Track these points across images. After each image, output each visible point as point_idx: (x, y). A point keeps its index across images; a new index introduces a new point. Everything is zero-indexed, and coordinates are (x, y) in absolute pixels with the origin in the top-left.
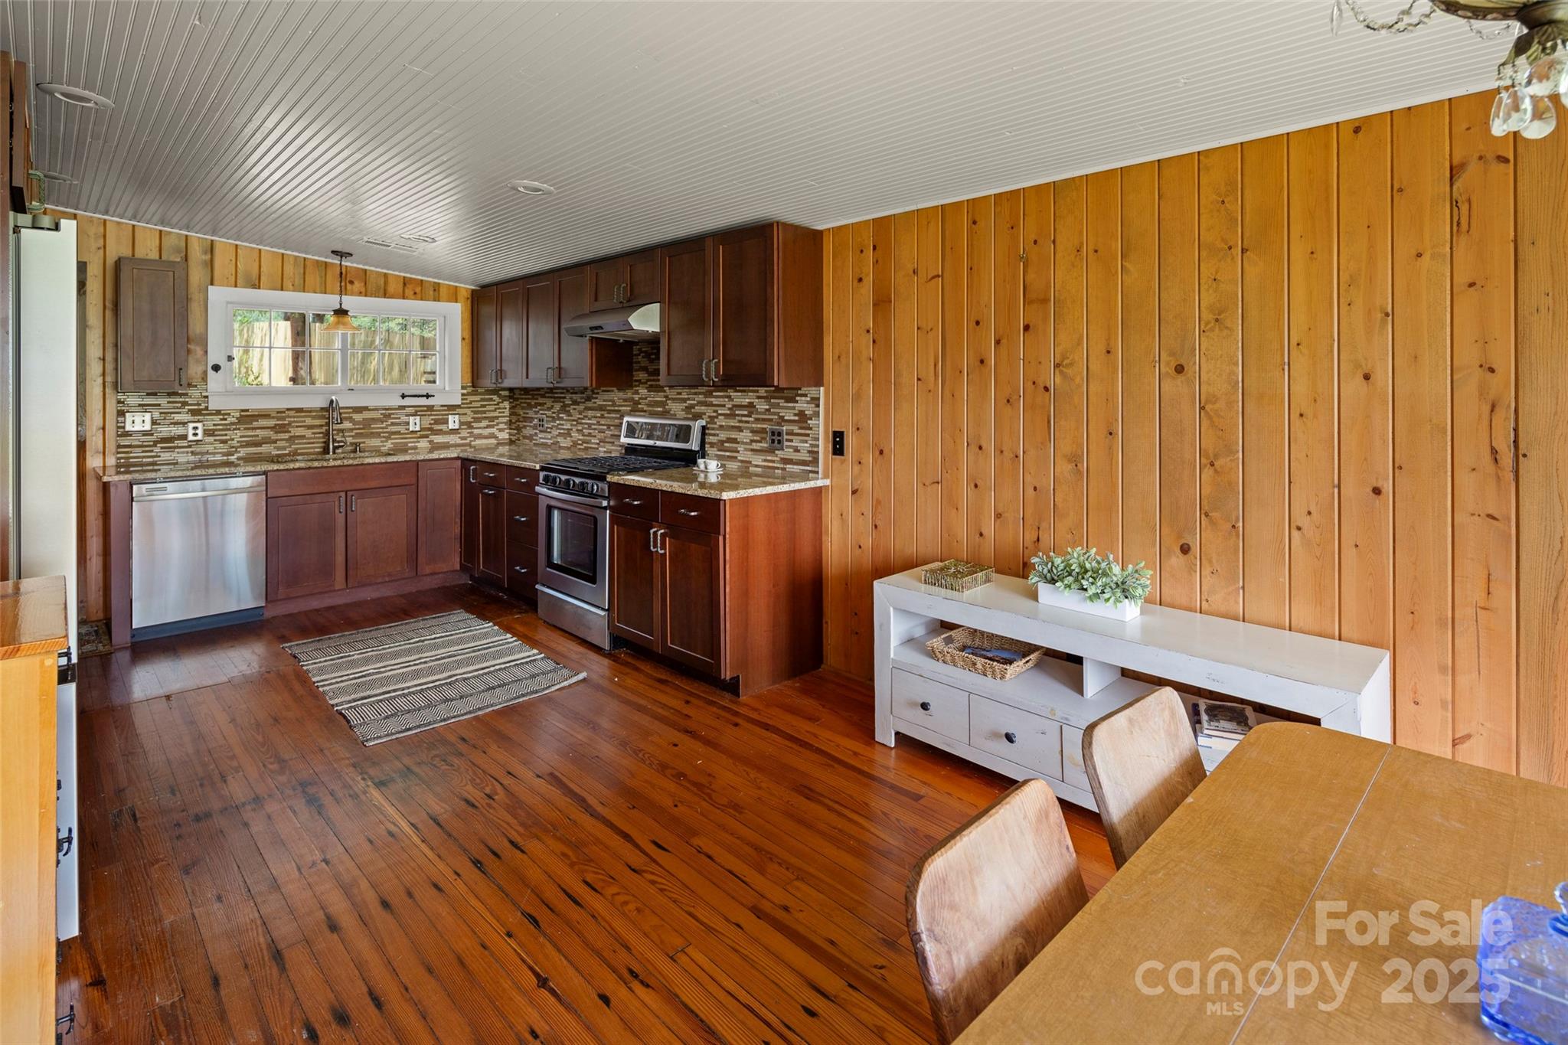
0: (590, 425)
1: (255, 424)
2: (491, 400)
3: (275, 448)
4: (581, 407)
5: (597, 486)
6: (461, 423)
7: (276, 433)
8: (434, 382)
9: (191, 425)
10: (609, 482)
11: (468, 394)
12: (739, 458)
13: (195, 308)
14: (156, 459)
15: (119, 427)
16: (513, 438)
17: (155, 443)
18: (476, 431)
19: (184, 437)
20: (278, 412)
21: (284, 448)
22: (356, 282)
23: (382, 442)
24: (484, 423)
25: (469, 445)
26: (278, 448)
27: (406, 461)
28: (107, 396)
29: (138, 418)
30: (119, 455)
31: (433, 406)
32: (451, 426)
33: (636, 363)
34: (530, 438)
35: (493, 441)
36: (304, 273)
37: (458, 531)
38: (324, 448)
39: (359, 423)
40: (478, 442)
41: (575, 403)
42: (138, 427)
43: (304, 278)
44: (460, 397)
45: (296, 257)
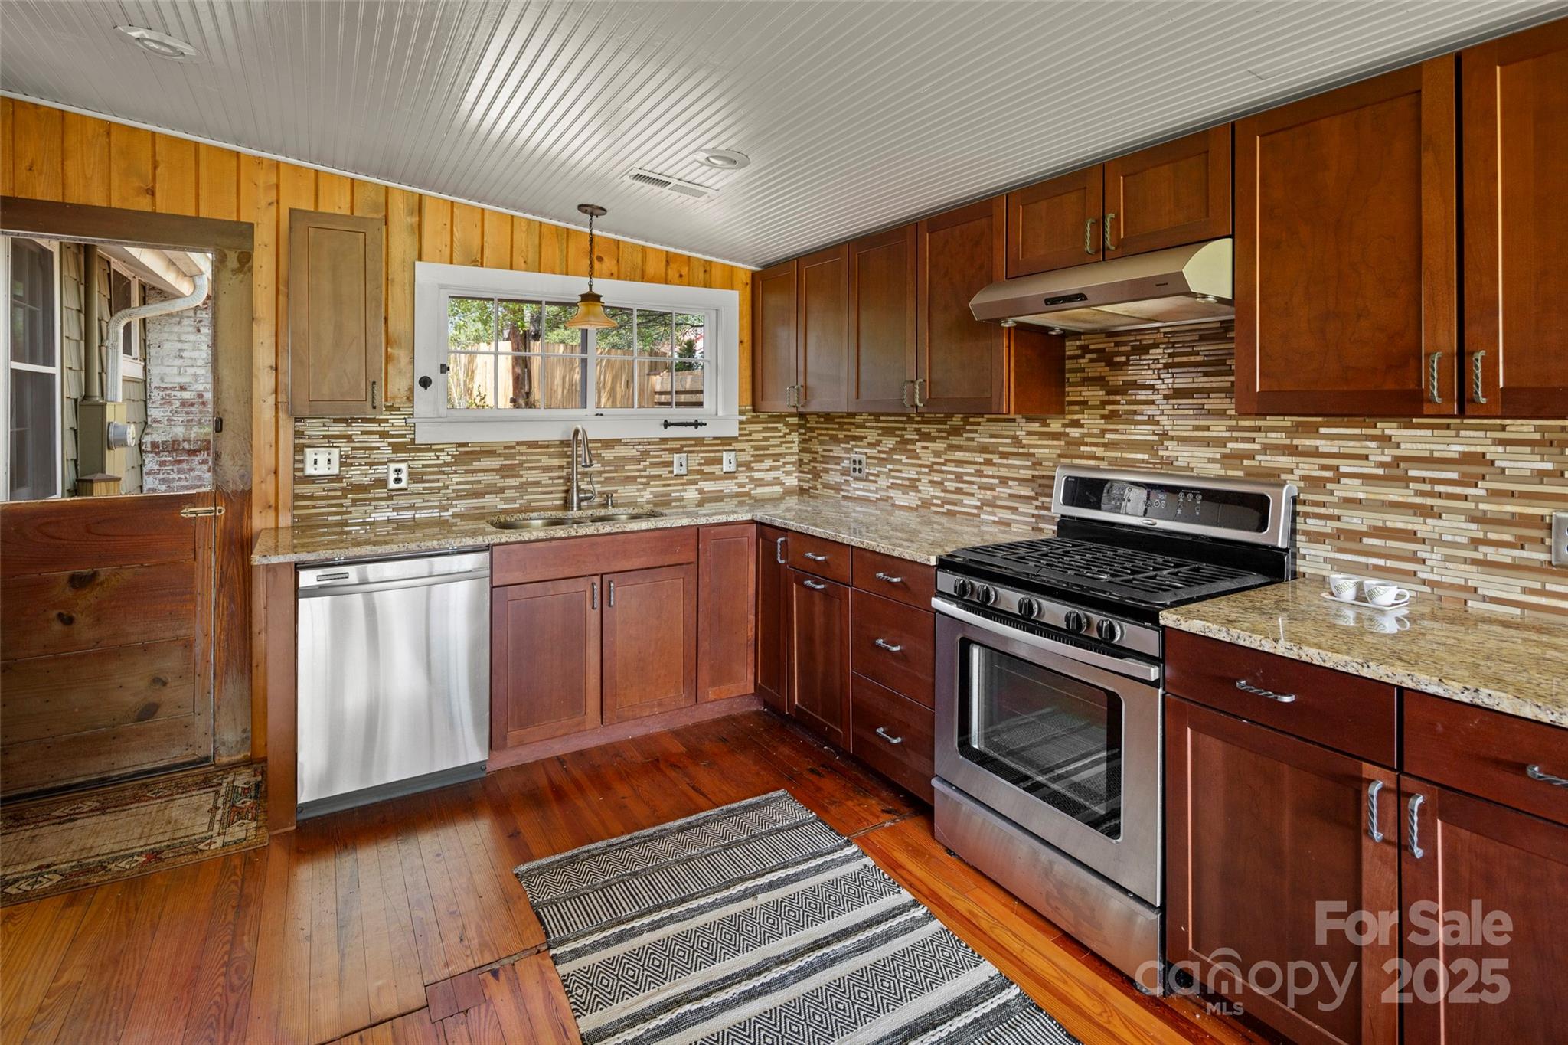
0: (959, 477)
1: (476, 465)
2: (775, 429)
3: (502, 499)
4: (940, 445)
5: (1127, 633)
6: (739, 465)
7: (503, 477)
8: (700, 404)
9: (393, 466)
10: (1164, 627)
11: (748, 422)
12: (1422, 575)
13: (397, 294)
14: (345, 517)
15: (296, 470)
16: (806, 486)
17: (345, 492)
18: (757, 475)
19: (382, 483)
20: (506, 448)
21: (513, 500)
22: (606, 259)
23: (639, 490)
24: (768, 463)
25: (748, 494)
26: (505, 500)
27: (683, 527)
28: (281, 423)
29: (322, 455)
30: (296, 512)
31: (704, 438)
32: (726, 467)
33: (1072, 371)
34: (837, 488)
35: (778, 489)
36: (540, 245)
37: (751, 634)
38: (566, 500)
39: (609, 463)
40: (760, 490)
41: (926, 437)
42: (322, 469)
43: (540, 253)
44: (737, 426)
45: (530, 221)
